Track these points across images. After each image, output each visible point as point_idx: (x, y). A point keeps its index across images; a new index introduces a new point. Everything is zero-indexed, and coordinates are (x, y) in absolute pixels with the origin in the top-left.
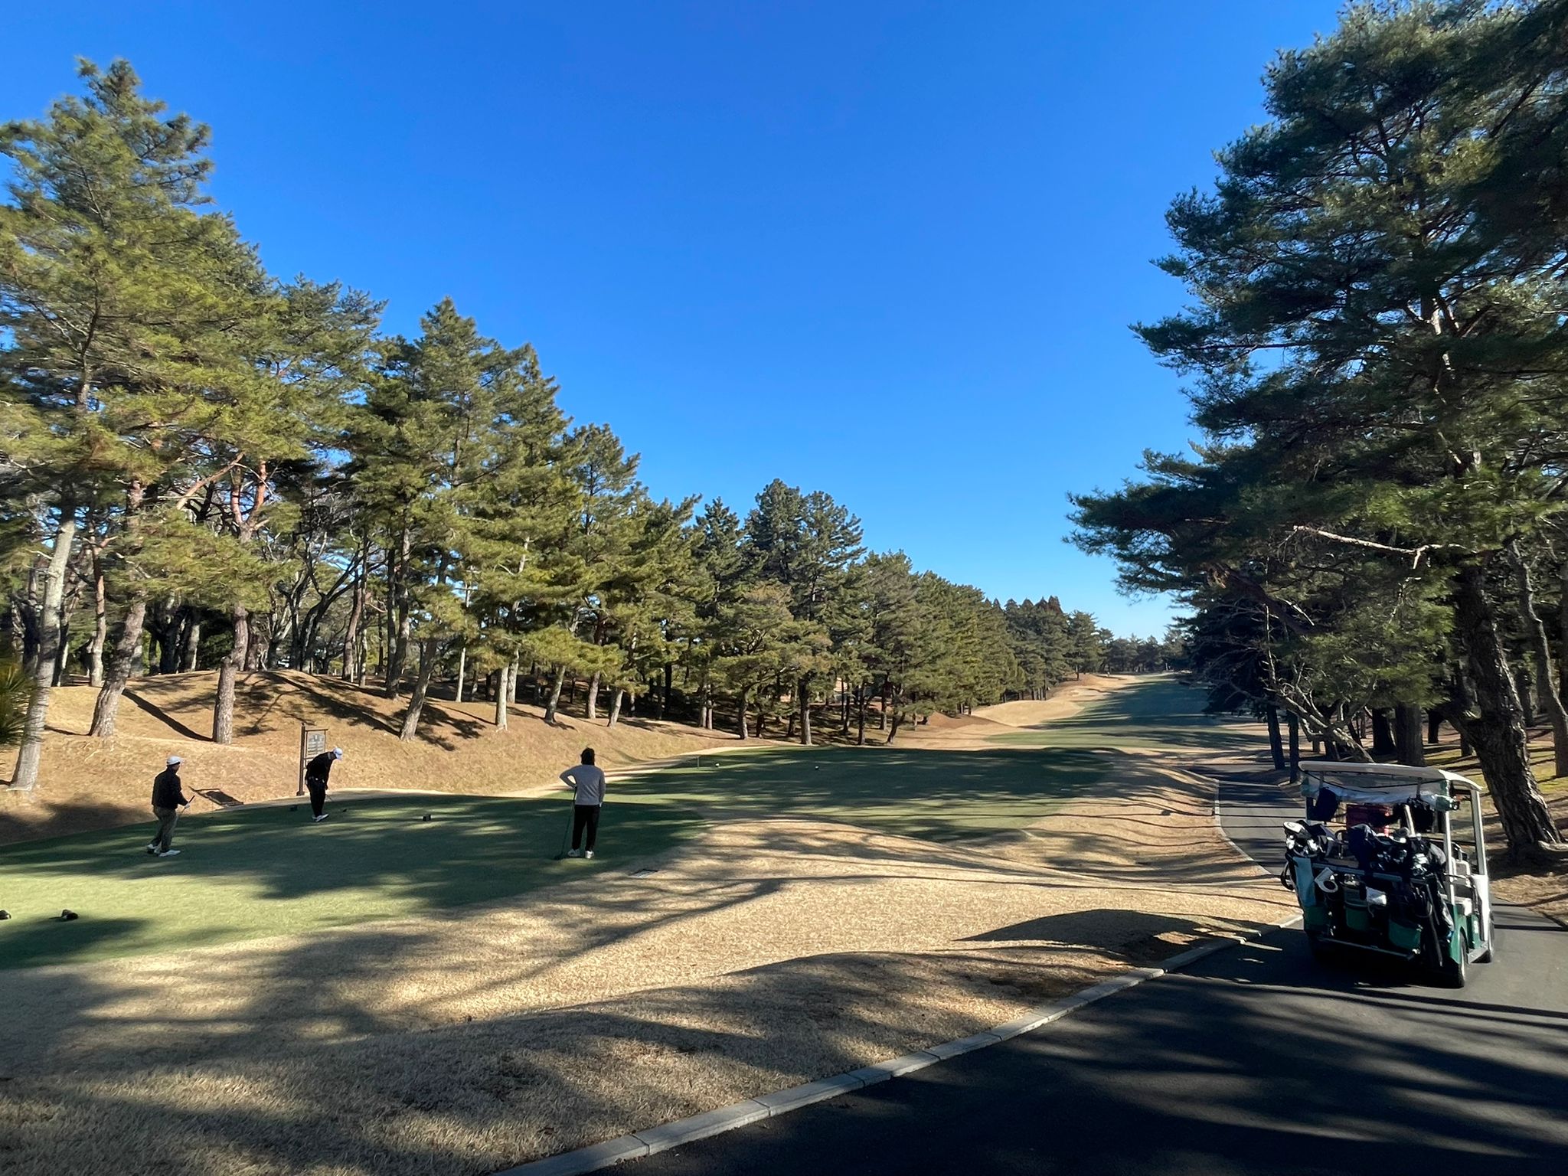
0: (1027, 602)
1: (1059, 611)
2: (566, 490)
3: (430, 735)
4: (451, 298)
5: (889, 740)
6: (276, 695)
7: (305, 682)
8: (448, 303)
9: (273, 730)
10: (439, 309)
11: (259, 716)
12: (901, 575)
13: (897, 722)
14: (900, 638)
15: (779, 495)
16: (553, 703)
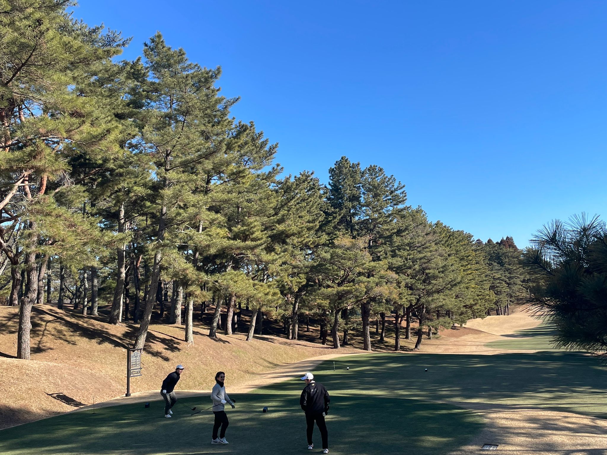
0: (490, 241)
1: (514, 247)
2: (240, 172)
3: (151, 350)
4: (160, 33)
5: (416, 347)
6: (44, 323)
7: (57, 313)
8: (159, 36)
9: (51, 349)
10: (153, 41)
11: (38, 339)
12: (423, 224)
13: (419, 333)
14: (427, 271)
15: (346, 168)
16: (215, 324)
